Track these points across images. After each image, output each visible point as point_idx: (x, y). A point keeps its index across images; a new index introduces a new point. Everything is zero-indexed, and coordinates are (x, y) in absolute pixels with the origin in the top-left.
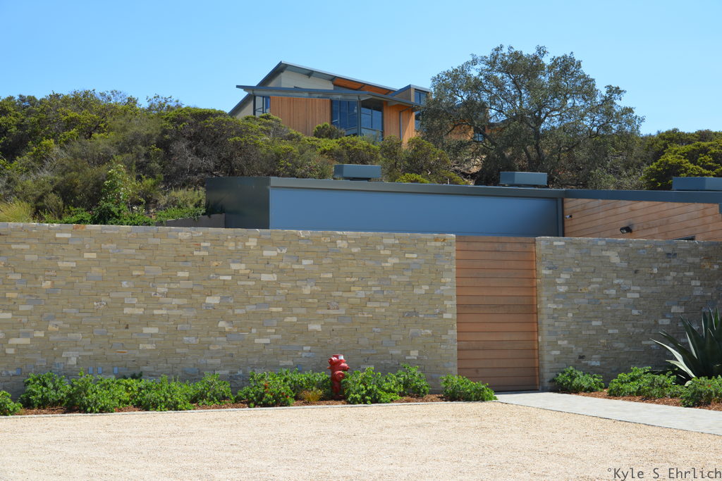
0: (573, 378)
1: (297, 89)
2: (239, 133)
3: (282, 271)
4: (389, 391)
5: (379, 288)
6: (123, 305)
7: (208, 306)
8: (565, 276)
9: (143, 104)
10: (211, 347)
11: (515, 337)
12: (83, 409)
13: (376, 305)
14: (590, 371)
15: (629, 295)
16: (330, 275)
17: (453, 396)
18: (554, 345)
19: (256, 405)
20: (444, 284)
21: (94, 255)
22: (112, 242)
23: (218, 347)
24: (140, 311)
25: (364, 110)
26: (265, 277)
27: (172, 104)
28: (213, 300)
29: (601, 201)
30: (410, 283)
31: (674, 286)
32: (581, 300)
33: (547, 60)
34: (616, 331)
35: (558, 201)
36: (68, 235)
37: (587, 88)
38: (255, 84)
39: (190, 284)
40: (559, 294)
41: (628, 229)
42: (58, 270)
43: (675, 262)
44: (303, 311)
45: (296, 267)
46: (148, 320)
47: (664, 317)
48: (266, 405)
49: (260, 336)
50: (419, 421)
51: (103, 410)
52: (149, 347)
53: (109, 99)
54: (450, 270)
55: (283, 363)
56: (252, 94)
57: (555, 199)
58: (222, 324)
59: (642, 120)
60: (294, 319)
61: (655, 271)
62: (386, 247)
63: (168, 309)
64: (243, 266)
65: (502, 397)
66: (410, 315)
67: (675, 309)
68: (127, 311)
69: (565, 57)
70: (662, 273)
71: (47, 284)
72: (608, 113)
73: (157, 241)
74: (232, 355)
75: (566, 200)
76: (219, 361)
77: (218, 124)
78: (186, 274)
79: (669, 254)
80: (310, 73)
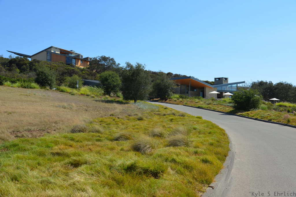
25: (73, 59)
33: (110, 58)
72: (118, 67)
80: (56, 48)
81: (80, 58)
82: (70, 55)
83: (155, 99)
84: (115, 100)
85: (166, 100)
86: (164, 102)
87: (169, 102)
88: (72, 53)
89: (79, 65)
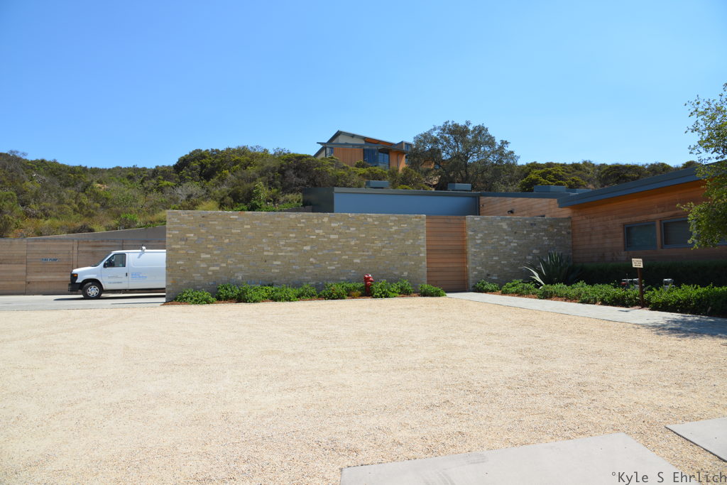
0: (484, 285)
1: (346, 144)
2: (319, 166)
3: (340, 233)
4: (394, 292)
5: (387, 242)
6: (264, 251)
7: (305, 251)
8: (480, 235)
9: (272, 152)
10: (307, 271)
11: (456, 265)
12: (245, 301)
13: (387, 250)
14: (492, 282)
15: (512, 244)
16: (364, 236)
17: (425, 294)
18: (475, 269)
19: (329, 299)
20: (420, 239)
21: (249, 227)
22: (258, 220)
23: (310, 271)
24: (272, 254)
25: (380, 154)
26: (332, 237)
27: (286, 152)
28: (307, 248)
29: (498, 198)
30: (403, 239)
31: (534, 241)
32: (488, 247)
33: (471, 128)
34: (505, 262)
35: (477, 198)
36: (237, 217)
37: (491, 141)
38: (326, 142)
39: (295, 240)
40: (477, 244)
41: (512, 212)
42: (232, 234)
43: (535, 228)
44: (351, 253)
45: (347, 231)
46: (276, 258)
47: (529, 255)
48: (333, 299)
49: (330, 265)
50: (408, 307)
51: (255, 301)
52: (276, 271)
53: (255, 150)
54: (423, 233)
55: (342, 278)
56: (325, 147)
57: (475, 197)
58: (311, 260)
59: (519, 157)
60: (347, 257)
61: (525, 232)
62: (391, 221)
63: (286, 252)
64: (321, 231)
65: (449, 295)
66: (403, 254)
67: (535, 251)
68: (265, 253)
69: (479, 126)
70: (529, 233)
71: (227, 241)
72: (501, 154)
73: (280, 219)
74: (316, 275)
75: (481, 197)
76: (310, 278)
77: (308, 161)
78: (294, 235)
79: (532, 224)
80: (353, 136)
81: (405, 149)
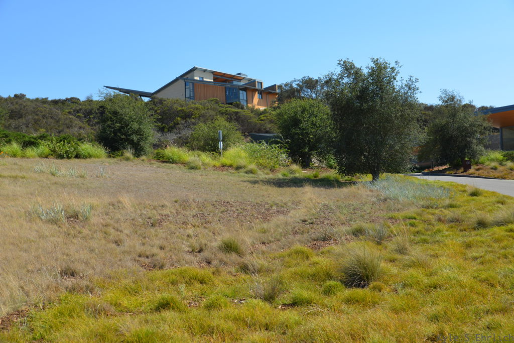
80: (205, 71)
81: (257, 87)
82: (235, 83)
83: (436, 169)
84: (316, 176)
85: (467, 167)
86: (462, 174)
87: (477, 173)
88: (240, 80)
89: (257, 103)
